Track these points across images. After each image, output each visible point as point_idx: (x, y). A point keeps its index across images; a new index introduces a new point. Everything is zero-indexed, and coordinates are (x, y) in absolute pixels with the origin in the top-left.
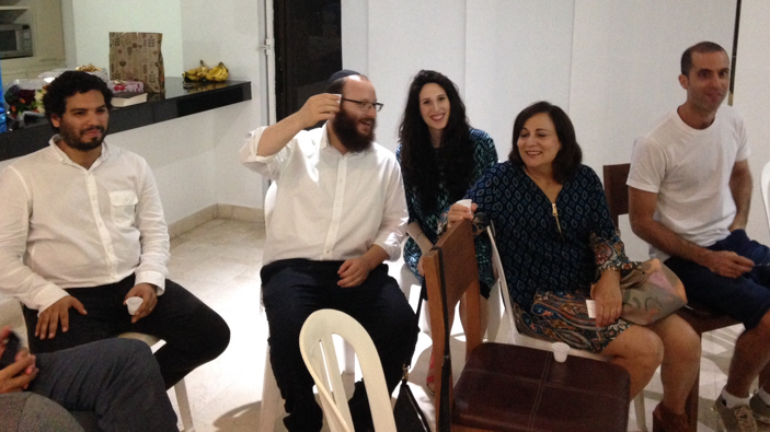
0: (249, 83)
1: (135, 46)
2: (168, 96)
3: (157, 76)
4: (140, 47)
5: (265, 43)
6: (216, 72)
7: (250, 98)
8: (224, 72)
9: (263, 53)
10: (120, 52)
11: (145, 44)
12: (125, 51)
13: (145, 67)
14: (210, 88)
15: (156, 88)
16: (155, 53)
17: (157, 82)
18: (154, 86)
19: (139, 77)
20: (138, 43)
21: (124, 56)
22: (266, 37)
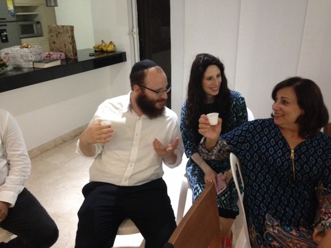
0: (125, 53)
1: (59, 33)
2: (80, 60)
3: (72, 49)
4: (62, 33)
5: (133, 31)
6: (109, 46)
7: (126, 60)
8: (113, 47)
9: (132, 37)
10: (52, 36)
11: (64, 32)
12: (55, 36)
13: (65, 44)
14: (105, 55)
15: (72, 56)
16: (69, 37)
17: (72, 53)
18: (71, 55)
19: (62, 50)
20: (61, 32)
21: (55, 39)
22: (133, 27)
